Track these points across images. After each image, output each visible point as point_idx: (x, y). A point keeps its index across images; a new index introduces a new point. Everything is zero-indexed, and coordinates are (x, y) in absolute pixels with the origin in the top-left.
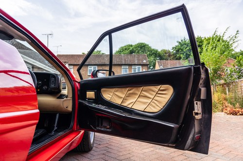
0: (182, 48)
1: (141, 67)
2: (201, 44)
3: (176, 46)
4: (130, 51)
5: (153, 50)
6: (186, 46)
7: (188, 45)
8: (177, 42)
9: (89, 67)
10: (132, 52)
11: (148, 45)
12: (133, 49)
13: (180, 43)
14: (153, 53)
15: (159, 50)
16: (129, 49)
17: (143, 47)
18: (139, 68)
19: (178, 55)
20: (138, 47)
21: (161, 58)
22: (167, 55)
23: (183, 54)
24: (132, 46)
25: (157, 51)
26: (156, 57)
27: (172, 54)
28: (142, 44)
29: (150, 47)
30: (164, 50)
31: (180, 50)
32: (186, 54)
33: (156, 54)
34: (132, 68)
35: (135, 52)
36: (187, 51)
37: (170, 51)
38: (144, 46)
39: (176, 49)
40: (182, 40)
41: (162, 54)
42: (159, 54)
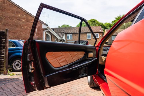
5: (100, 23)
8: (115, 18)
9: (67, 35)
11: (97, 20)
13: (117, 18)
18: (97, 35)
20: (91, 22)
21: (105, 28)
22: (109, 26)
25: (102, 24)
27: (112, 25)
28: (93, 20)
30: (107, 23)
33: (102, 26)
37: (110, 24)
38: (95, 21)
39: (115, 22)
40: (118, 17)
41: (105, 25)
42: (104, 25)
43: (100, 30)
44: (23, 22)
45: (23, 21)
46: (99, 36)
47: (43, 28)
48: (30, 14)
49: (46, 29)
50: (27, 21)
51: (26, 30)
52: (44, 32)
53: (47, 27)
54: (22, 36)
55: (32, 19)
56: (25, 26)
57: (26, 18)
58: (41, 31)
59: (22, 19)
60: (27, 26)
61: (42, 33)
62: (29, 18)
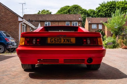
0: (102, 8)
1: (77, 22)
2: (114, 6)
3: (99, 7)
4: (68, 10)
5: (83, 10)
6: (105, 7)
7: (106, 7)
8: (99, 4)
9: (45, 22)
10: (69, 11)
11: (80, 6)
12: (70, 9)
13: (101, 5)
14: (84, 12)
15: (87, 10)
16: (67, 9)
17: (76, 7)
18: (76, 23)
19: (100, 13)
20: (74, 8)
21: (89, 15)
22: (93, 13)
23: (103, 12)
24: (69, 7)
25: (86, 10)
26: (85, 14)
27: (96, 12)
28: (76, 5)
29: (81, 8)
30: (91, 10)
31: (101, 10)
32: (105, 13)
33: (85, 12)
34: (72, 23)
35: (71, 11)
36: (105, 11)
37: (94, 11)
38: (78, 7)
39: (99, 9)
40: (102, 3)
41: (89, 12)
42: (87, 12)
43: (80, 19)
44: (2, 16)
45: (2, 14)
46: (78, 24)
47: (19, 20)
48: (8, 9)
49: (22, 22)
50: (5, 14)
51: (4, 22)
52: (20, 23)
53: (23, 20)
54: (2, 27)
55: (10, 13)
56: (4, 19)
57: (4, 12)
58: (18, 23)
59: (1, 13)
60: (5, 19)
61: (18, 25)
62: (7, 12)
